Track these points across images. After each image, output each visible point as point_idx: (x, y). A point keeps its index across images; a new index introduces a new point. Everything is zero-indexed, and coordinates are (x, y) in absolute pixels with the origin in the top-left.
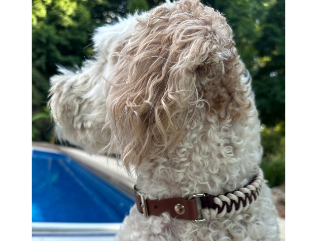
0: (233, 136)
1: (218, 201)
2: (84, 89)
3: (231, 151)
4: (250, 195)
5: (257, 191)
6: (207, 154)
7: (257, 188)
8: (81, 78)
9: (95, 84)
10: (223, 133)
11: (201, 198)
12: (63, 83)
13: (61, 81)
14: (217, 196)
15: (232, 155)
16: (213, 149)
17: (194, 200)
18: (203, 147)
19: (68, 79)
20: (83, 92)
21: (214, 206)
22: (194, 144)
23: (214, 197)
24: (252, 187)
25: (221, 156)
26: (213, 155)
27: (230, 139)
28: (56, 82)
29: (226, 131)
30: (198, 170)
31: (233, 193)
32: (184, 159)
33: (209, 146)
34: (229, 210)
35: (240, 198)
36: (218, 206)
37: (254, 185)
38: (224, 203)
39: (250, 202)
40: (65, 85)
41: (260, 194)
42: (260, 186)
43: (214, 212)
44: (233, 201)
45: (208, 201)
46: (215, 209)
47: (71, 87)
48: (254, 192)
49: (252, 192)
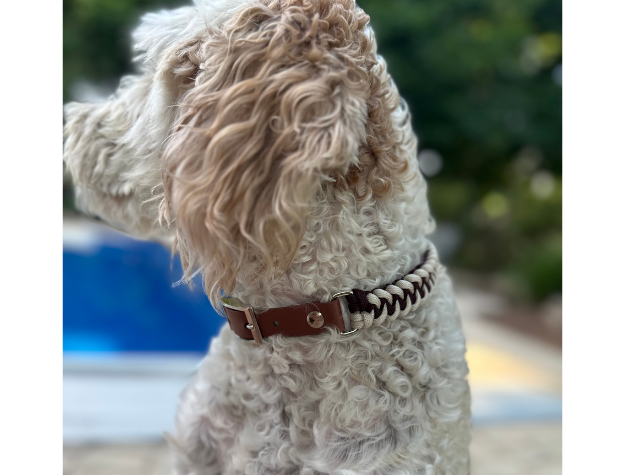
0: (382, 219)
1: (374, 299)
2: (120, 128)
3: (382, 242)
4: (420, 285)
5: (430, 278)
6: (344, 250)
7: (430, 274)
8: (117, 108)
9: (138, 116)
10: (363, 217)
11: (348, 298)
12: (85, 117)
13: (81, 112)
14: (372, 292)
15: (384, 247)
16: (351, 242)
17: (335, 302)
18: (333, 239)
19: (93, 110)
20: (119, 132)
21: (369, 307)
22: (318, 235)
23: (367, 293)
24: (423, 272)
25: (366, 251)
26: (354, 251)
27: (377, 225)
28: (73, 114)
29: (368, 213)
30: (334, 277)
31: (394, 283)
32: (306, 259)
33: (344, 237)
34: (391, 312)
35: (406, 291)
36: (373, 306)
37: (425, 269)
38: (383, 301)
39: (423, 296)
40: (89, 121)
41: (436, 282)
42: (435, 269)
43: (369, 317)
44: (395, 297)
45: (358, 301)
46: (369, 312)
47: (99, 125)
48: (427, 280)
49: (423, 279)
